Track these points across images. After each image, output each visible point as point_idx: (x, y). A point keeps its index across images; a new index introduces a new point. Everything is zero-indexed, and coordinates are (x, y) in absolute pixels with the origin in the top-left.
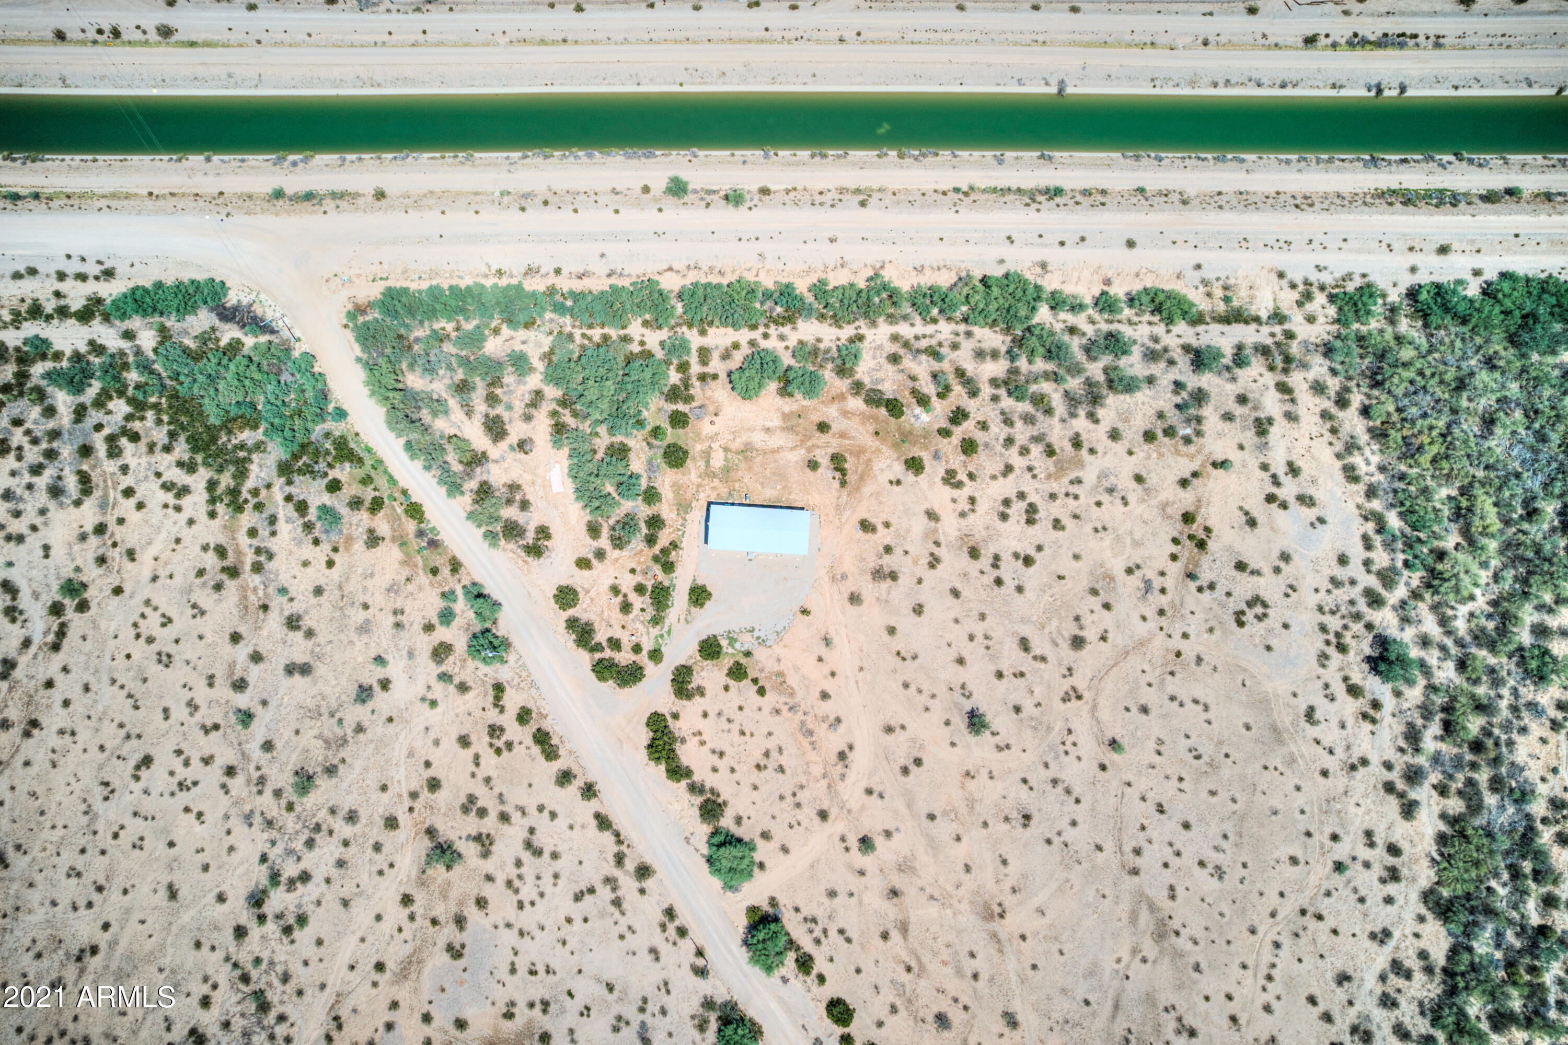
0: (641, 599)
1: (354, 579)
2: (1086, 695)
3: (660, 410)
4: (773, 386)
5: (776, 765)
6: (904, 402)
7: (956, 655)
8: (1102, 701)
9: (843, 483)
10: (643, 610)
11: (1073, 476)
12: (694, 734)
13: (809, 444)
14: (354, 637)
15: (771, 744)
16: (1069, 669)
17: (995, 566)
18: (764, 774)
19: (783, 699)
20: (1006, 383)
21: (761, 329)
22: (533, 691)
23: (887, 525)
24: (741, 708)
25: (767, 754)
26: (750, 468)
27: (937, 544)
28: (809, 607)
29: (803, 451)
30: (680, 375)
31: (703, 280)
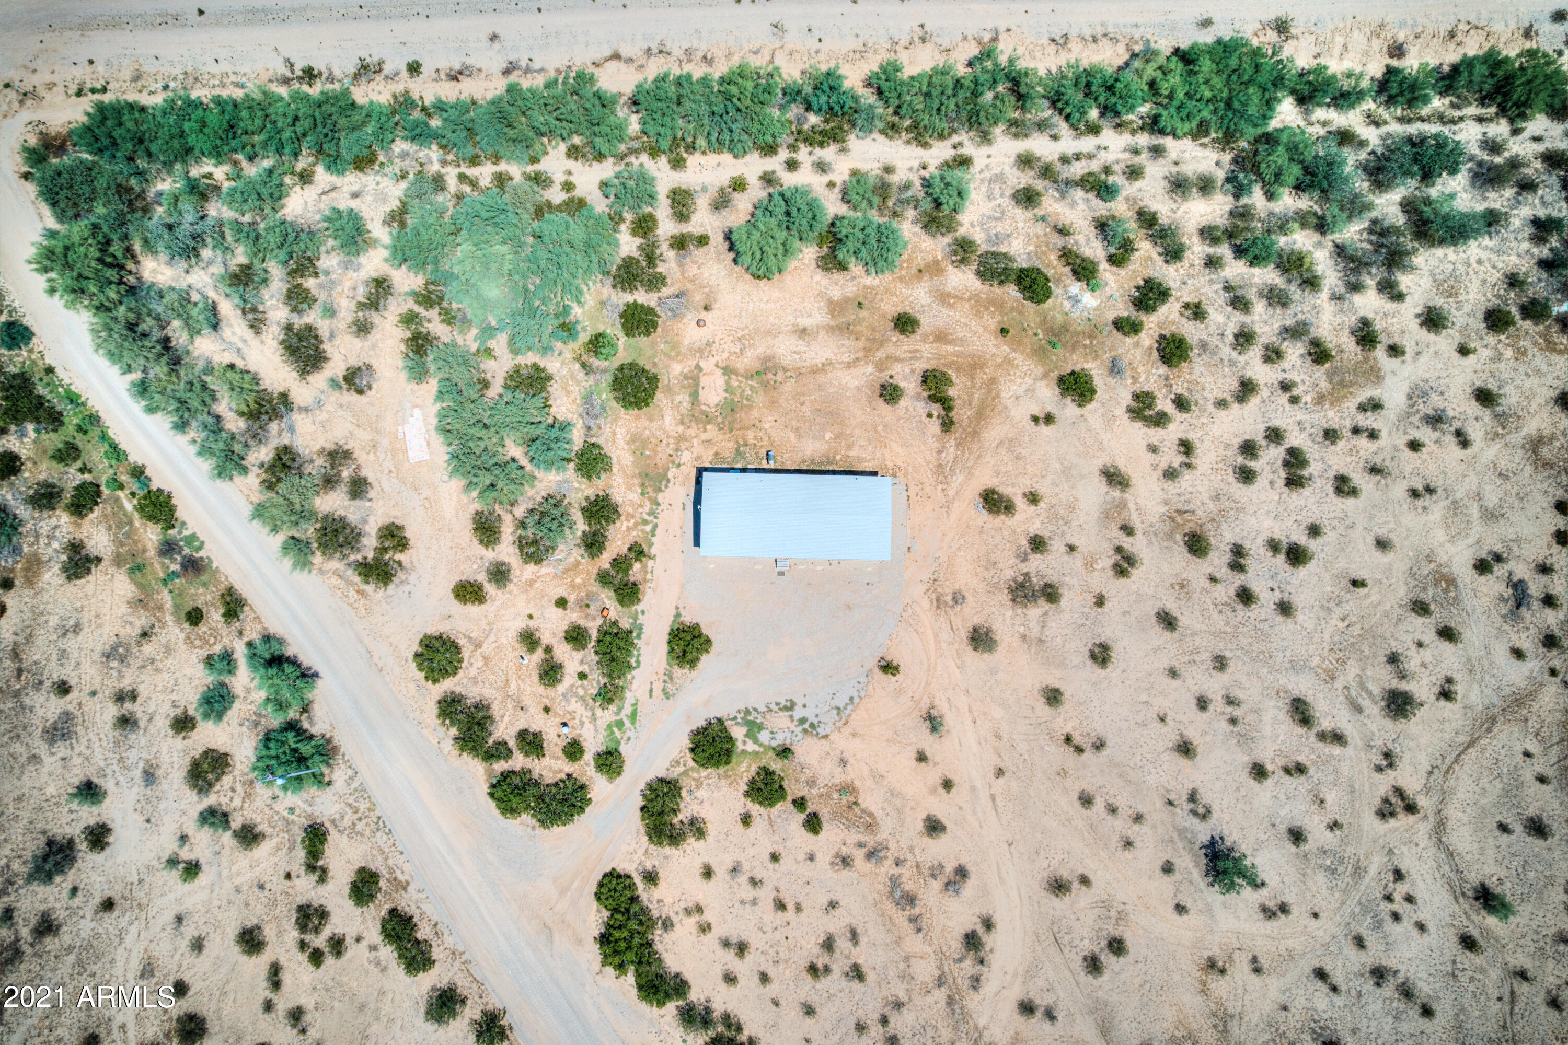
0: (578, 655)
1: (41, 640)
2: (1422, 801)
3: (603, 303)
4: (809, 253)
5: (846, 965)
6: (1050, 273)
7: (1175, 738)
8: (1453, 813)
9: (947, 425)
10: (582, 676)
11: (1363, 395)
12: (688, 912)
13: (881, 354)
14: (41, 748)
15: (836, 924)
16: (1387, 755)
17: (1237, 566)
18: (825, 983)
19: (853, 837)
20: (1230, 235)
21: (783, 154)
22: (381, 838)
23: (1033, 498)
24: (775, 857)
25: (828, 945)
26: (773, 404)
27: (1127, 530)
28: (895, 657)
29: (870, 369)
30: (639, 241)
31: (676, 71)
